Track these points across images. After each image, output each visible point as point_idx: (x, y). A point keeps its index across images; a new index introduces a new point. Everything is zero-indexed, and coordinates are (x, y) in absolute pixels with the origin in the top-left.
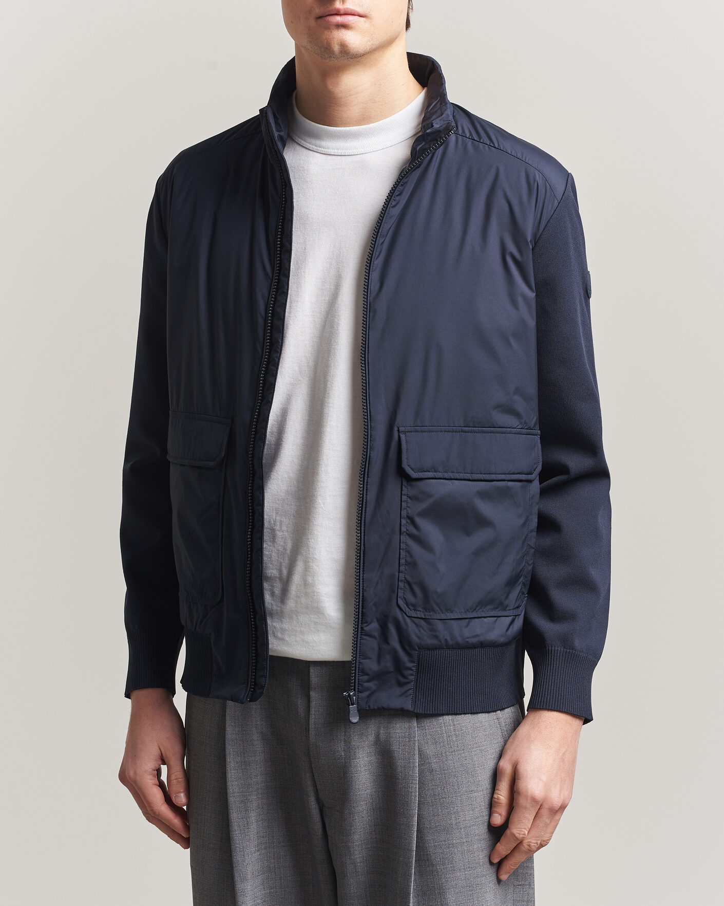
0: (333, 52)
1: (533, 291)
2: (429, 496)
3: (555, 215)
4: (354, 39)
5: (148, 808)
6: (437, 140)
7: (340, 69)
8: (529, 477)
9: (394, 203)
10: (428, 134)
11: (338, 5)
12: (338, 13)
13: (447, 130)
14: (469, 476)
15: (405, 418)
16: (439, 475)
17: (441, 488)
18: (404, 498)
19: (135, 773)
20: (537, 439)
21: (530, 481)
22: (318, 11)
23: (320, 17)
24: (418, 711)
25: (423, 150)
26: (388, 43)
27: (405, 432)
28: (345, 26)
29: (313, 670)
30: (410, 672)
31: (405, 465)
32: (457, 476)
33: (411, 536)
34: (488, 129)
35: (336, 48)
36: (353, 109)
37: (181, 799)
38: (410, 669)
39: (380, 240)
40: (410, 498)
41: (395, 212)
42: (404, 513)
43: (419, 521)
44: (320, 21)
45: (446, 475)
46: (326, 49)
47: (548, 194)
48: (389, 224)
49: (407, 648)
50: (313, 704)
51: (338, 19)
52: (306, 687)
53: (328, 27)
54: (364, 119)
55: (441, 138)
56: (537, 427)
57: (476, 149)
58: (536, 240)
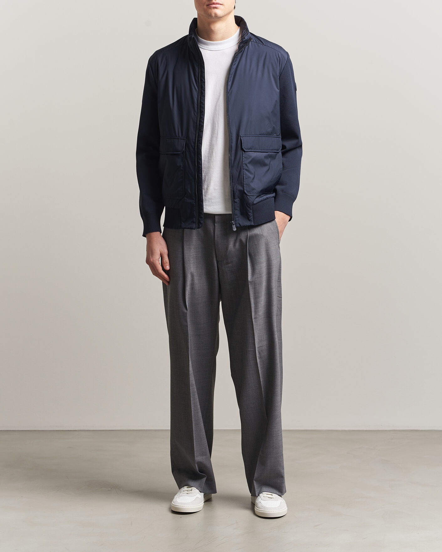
0: (212, 16)
1: (279, 90)
2: (251, 157)
3: (286, 66)
4: (219, 12)
5: (156, 272)
6: (247, 43)
7: (214, 22)
8: (278, 151)
9: (234, 64)
10: (244, 41)
11: (214, 1)
12: (214, 4)
13: (250, 39)
14: (260, 151)
15: (242, 133)
16: (252, 150)
17: (254, 155)
18: (243, 158)
19: (153, 260)
20: (280, 139)
21: (278, 153)
22: (207, 3)
23: (208, 5)
24: (255, 225)
25: (243, 46)
26: (229, 13)
27: (242, 137)
28: (216, 8)
29: (216, 217)
30: (251, 213)
31: (243, 147)
32: (257, 151)
33: (246, 170)
34: (261, 39)
35: (213, 15)
36: (219, 35)
37: (168, 268)
38: (250, 212)
39: (230, 76)
40: (245, 157)
41: (235, 67)
42: (244, 162)
43: (248, 165)
44: (208, 6)
45: (254, 151)
46: (210, 15)
47: (283, 59)
48: (233, 71)
49: (249, 206)
50: (216, 228)
51: (214, 6)
52: (214, 222)
53: (210, 8)
54: (223, 38)
55: (248, 42)
56: (280, 135)
57: (258, 46)
58: (281, 74)
